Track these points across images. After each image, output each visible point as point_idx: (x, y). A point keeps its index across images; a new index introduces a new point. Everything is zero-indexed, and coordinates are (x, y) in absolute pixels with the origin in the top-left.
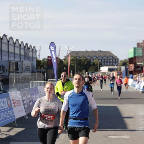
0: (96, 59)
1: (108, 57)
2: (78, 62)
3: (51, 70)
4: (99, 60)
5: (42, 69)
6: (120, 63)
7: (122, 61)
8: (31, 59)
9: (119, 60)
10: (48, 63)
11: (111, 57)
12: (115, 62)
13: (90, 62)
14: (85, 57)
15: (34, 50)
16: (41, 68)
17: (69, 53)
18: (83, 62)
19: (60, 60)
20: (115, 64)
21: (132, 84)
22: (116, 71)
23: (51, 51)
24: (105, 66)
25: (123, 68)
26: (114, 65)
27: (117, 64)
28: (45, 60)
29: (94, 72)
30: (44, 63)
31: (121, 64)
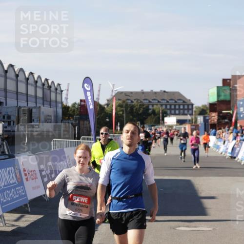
0: (157, 105)
1: (176, 102)
2: (129, 109)
3: (86, 122)
4: (162, 105)
5: (72, 119)
6: (195, 112)
7: (199, 108)
8: (53, 104)
9: (194, 106)
10: (80, 111)
11: (182, 101)
12: (188, 109)
13: (147, 109)
14: (139, 101)
15: (59, 89)
16: (69, 119)
17: (114, 94)
18: (136, 109)
19: (100, 106)
20: (188, 112)
21: (215, 144)
22: (189, 123)
23: (85, 91)
24: (172, 116)
25: (200, 119)
26: (186, 115)
27: (190, 112)
28: (77, 106)
29: (154, 124)
30: (74, 111)
31: (198, 113)
